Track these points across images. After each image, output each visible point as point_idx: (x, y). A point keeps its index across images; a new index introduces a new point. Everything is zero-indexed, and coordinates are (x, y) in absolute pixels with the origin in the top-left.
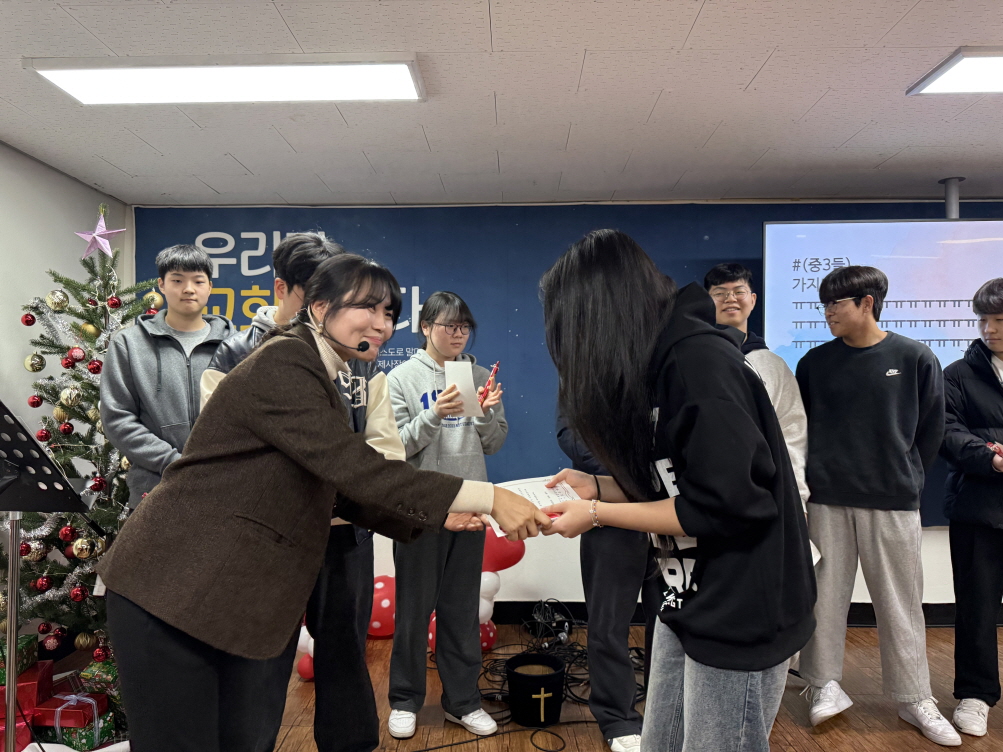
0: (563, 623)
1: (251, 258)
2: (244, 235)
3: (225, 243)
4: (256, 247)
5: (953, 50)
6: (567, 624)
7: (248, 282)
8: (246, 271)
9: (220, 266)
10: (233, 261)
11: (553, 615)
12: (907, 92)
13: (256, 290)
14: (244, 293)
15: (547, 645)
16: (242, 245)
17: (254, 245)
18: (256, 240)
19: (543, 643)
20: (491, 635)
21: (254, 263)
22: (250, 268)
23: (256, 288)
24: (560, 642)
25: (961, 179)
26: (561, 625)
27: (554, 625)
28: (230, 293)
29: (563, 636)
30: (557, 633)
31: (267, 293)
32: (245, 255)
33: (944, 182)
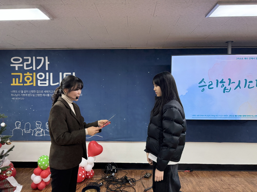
0: (115, 169)
1: (27, 64)
2: (25, 58)
3: (19, 60)
4: (28, 61)
5: (216, 3)
6: (116, 170)
7: (26, 71)
8: (25, 68)
9: (18, 67)
10: (22, 65)
11: (112, 167)
12: (205, 17)
13: (28, 74)
14: (25, 74)
15: (108, 177)
16: (24, 60)
17: (27, 60)
18: (28, 59)
19: (107, 177)
20: (92, 174)
21: (28, 66)
22: (27, 67)
23: (28, 73)
24: (112, 176)
25: (232, 42)
26: (114, 170)
27: (112, 170)
28: (21, 74)
29: (113, 174)
30: (112, 173)
31: (31, 74)
32: (25, 63)
33: (227, 42)
